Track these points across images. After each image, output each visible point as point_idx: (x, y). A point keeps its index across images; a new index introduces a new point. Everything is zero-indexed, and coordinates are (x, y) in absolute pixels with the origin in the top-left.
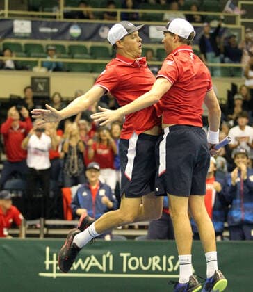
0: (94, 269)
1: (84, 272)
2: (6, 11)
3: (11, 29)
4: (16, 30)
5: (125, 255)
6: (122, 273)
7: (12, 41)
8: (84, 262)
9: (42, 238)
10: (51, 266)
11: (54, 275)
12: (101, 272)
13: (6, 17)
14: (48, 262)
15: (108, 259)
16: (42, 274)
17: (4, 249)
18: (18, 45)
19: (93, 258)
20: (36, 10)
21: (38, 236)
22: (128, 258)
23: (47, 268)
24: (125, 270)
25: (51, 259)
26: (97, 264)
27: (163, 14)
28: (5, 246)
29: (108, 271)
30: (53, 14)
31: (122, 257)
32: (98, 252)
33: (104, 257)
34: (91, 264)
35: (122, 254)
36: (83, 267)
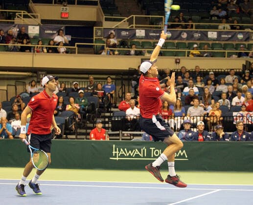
0: (137, 156)
1: (132, 157)
2: (134, 25)
3: (135, 34)
4: (137, 35)
5: (152, 149)
6: (151, 158)
7: (135, 40)
8: (132, 152)
9: (120, 140)
10: (116, 154)
11: (117, 159)
12: (141, 157)
13: (134, 28)
14: (114, 152)
15: (144, 151)
16: (111, 158)
17: (93, 146)
18: (139, 42)
19: (137, 150)
20: (153, 24)
21: (119, 139)
22: (154, 150)
23: (114, 155)
24: (152, 156)
25: (116, 151)
26: (138, 153)
27: (218, 26)
28: (93, 144)
29: (144, 157)
30: (160, 26)
31: (151, 150)
32: (139, 147)
33: (142, 150)
34: (135, 153)
35: (151, 148)
36: (132, 155)
